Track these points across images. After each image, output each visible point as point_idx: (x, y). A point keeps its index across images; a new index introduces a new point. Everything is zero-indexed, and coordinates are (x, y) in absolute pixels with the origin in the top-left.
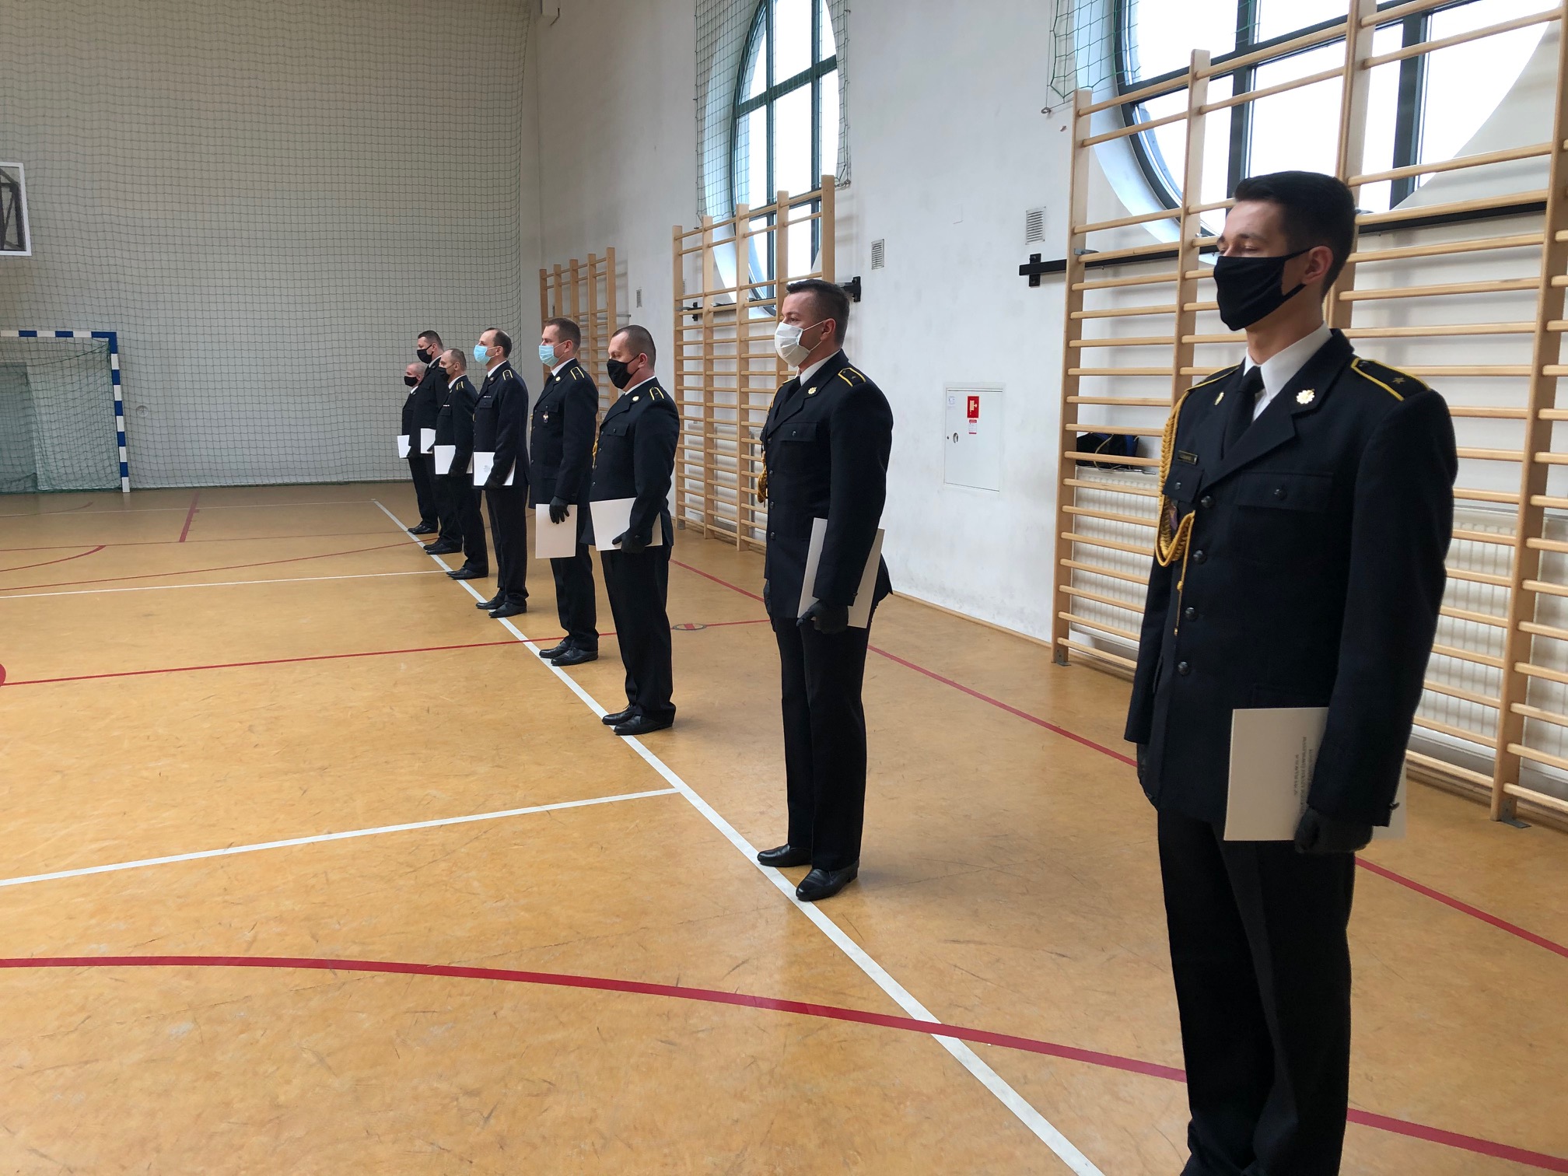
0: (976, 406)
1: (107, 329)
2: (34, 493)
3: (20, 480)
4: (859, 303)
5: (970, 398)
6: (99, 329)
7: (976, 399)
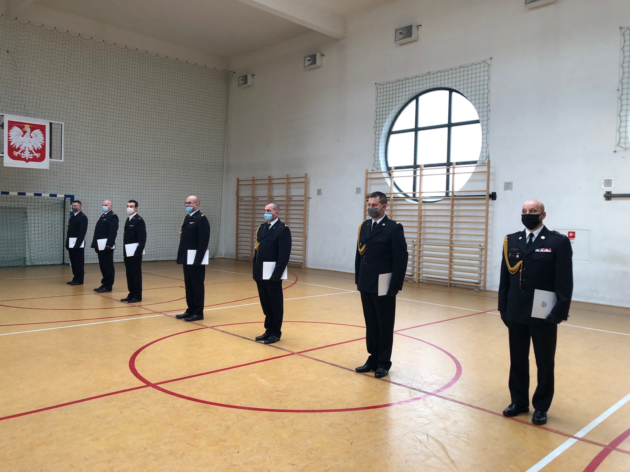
0: (573, 234)
1: (71, 194)
2: (24, 266)
3: (18, 261)
4: (495, 201)
5: (569, 232)
6: (68, 194)
7: (574, 233)
